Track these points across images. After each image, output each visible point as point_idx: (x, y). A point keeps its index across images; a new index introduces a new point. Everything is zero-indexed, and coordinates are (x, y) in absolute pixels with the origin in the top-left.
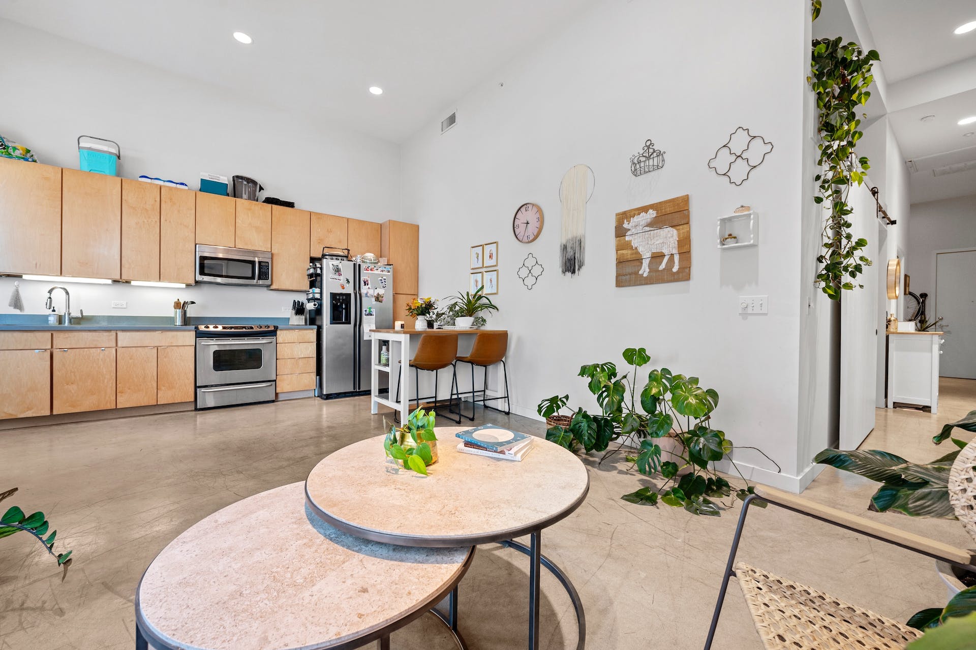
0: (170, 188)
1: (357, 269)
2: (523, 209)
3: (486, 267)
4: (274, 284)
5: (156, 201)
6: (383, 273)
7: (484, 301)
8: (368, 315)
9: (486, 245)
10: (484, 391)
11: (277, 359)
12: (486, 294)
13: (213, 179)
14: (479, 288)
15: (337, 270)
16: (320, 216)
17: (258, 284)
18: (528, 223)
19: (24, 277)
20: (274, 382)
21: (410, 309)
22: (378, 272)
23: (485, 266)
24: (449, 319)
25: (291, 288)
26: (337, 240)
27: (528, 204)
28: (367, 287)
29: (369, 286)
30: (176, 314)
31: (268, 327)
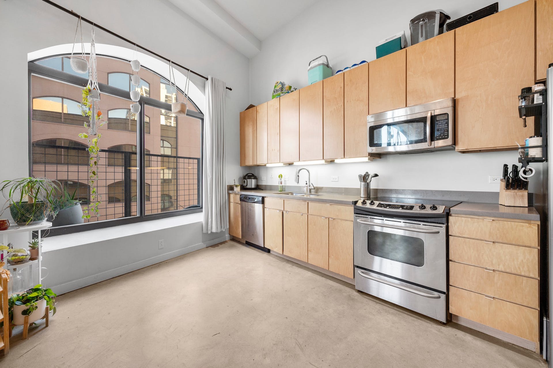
0: (351, 72)
4: (460, 143)
5: (341, 87)
11: (448, 260)
13: (388, 40)
17: (434, 146)
20: (445, 296)
30: (361, 186)
31: (434, 208)
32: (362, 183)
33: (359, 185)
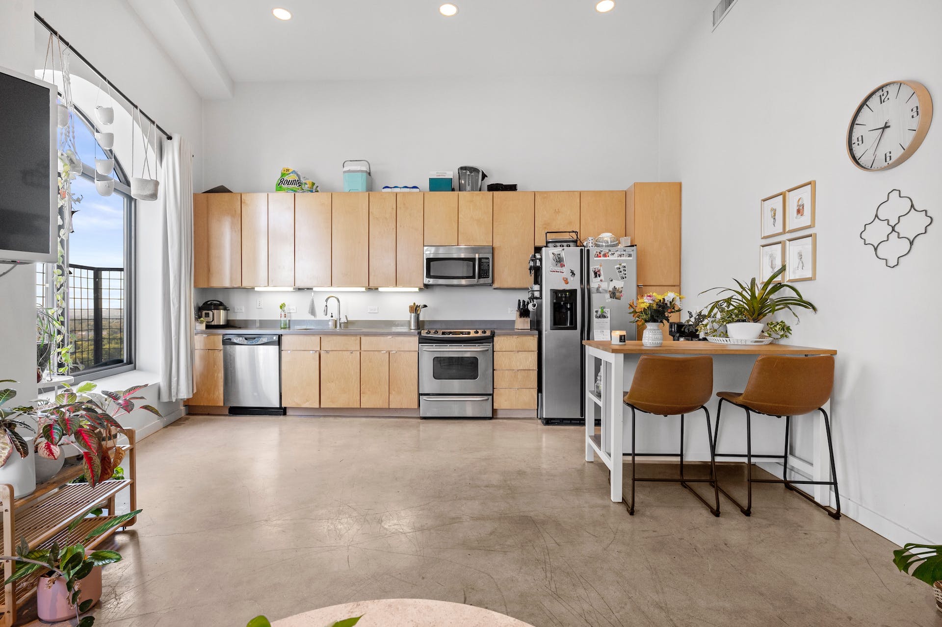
0: (404, 193)
1: (585, 257)
2: (874, 102)
3: (791, 231)
4: (496, 282)
5: (393, 209)
6: (622, 258)
7: (787, 293)
8: (600, 317)
9: (789, 191)
10: (785, 457)
11: (493, 370)
12: (790, 281)
13: (440, 176)
14: (776, 270)
15: (559, 261)
16: (545, 194)
17: (479, 283)
18: (886, 127)
19: (315, 289)
20: (491, 397)
21: (635, 312)
22: (615, 258)
23: (787, 230)
24: (716, 326)
25: (513, 286)
26: (564, 221)
27: (886, 85)
28: (598, 279)
29: (602, 277)
30: (411, 318)
31: (484, 332)
32: (412, 314)
33: (409, 317)
